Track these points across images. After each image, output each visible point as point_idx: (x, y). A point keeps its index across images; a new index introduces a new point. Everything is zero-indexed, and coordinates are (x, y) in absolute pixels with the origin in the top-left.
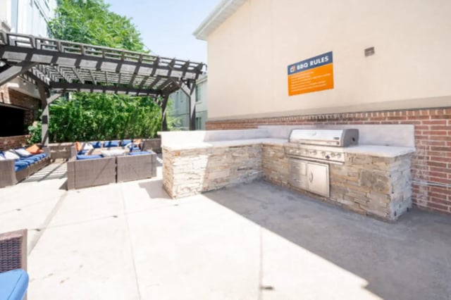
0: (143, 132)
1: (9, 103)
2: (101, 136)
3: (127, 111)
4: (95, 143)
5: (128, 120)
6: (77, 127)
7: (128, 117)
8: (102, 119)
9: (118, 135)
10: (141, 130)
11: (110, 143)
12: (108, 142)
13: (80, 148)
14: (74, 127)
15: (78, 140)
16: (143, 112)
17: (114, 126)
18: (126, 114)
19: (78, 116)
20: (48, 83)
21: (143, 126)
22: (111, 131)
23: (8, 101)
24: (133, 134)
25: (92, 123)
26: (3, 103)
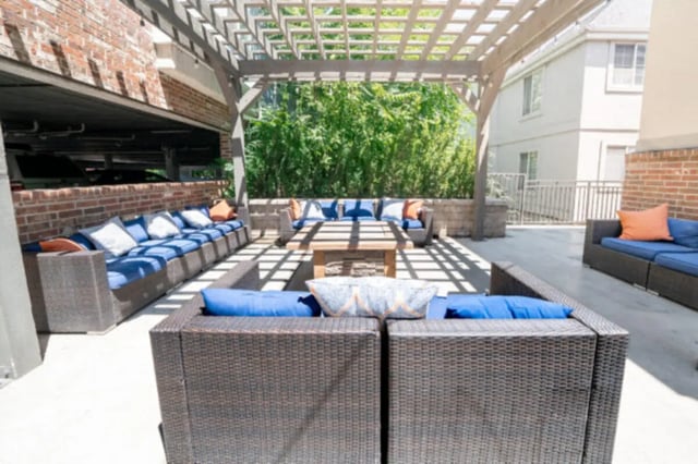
0: (423, 181)
1: (165, 106)
2: (339, 189)
3: (391, 129)
4: (327, 203)
5: (392, 150)
6: (297, 167)
7: (392, 146)
8: (341, 147)
9: (372, 186)
10: (419, 176)
11: (358, 204)
12: (354, 201)
13: (299, 214)
14: (292, 166)
15: (300, 195)
16: (426, 132)
17: (364, 164)
18: (389, 137)
19: (297, 144)
20: (236, 65)
21: (425, 169)
22: (357, 176)
23: (160, 102)
24: (402, 186)
25: (321, 157)
26: (147, 103)
